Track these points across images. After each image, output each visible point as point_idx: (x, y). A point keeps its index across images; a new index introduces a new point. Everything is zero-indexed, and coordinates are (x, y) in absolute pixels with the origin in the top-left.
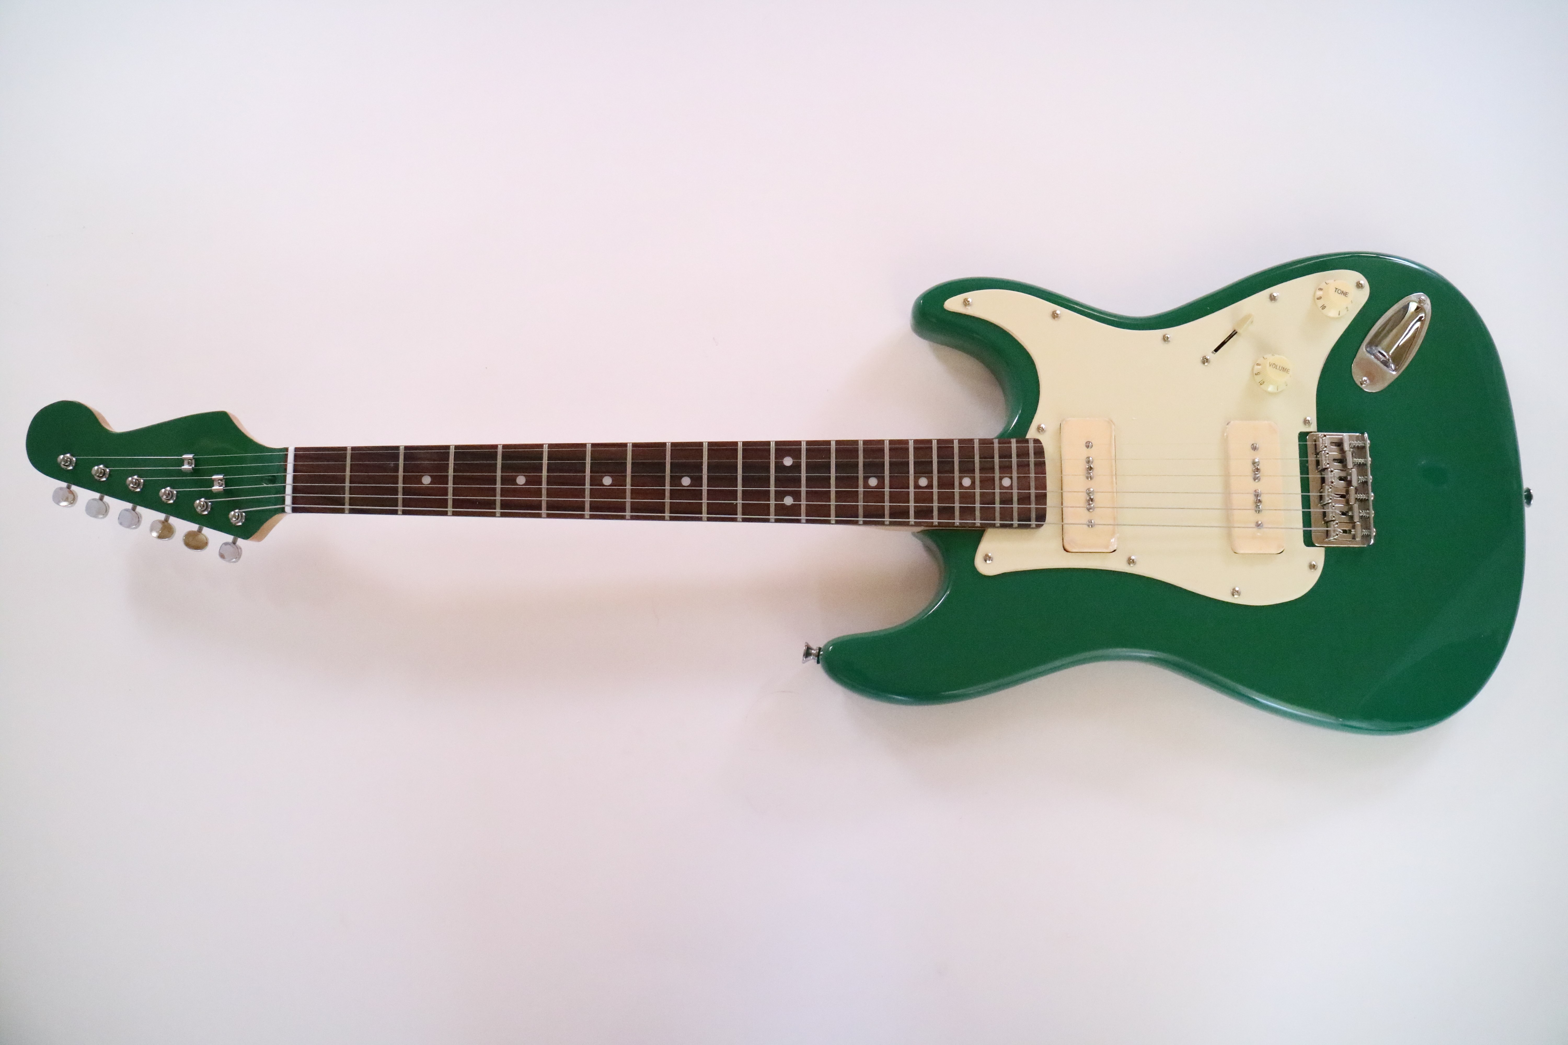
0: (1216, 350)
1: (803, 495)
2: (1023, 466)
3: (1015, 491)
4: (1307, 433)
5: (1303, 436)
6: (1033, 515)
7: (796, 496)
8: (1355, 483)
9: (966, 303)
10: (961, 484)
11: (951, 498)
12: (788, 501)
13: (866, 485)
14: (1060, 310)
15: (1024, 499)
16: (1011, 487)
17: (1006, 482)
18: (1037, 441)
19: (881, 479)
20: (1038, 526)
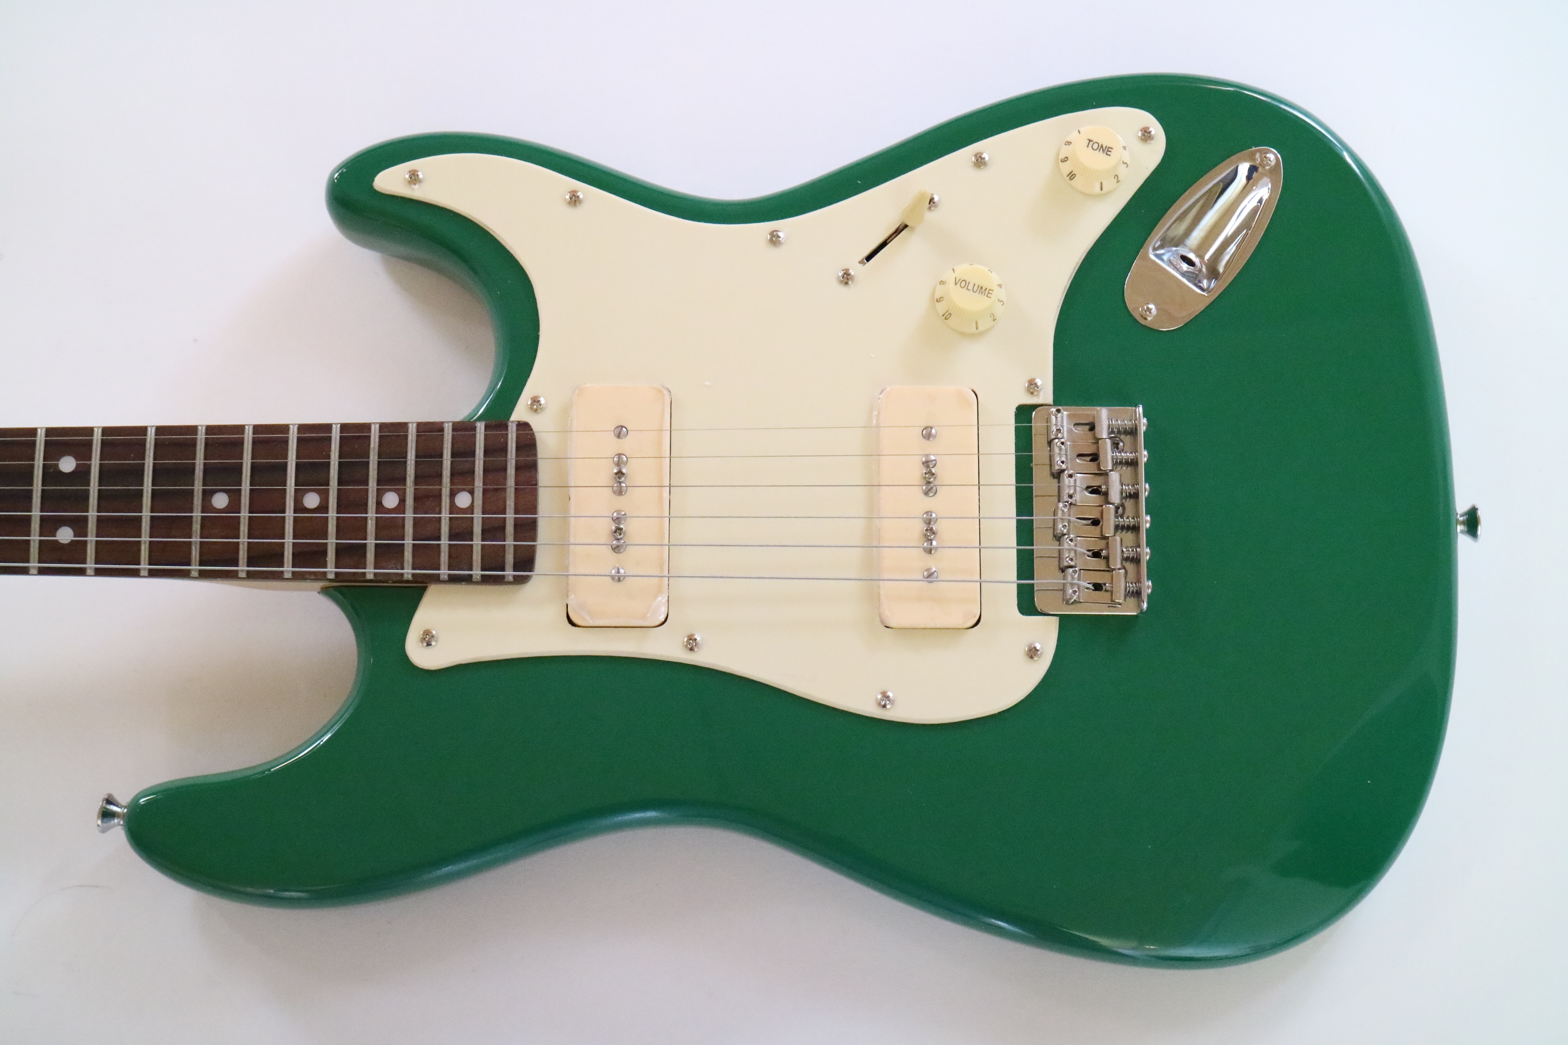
0: (869, 258)
1: (92, 526)
2: (495, 470)
3: (478, 516)
4: (1034, 407)
5: (1024, 413)
6: (510, 559)
7: (80, 526)
8: (1115, 497)
9: (414, 178)
10: (379, 504)
11: (360, 528)
12: (65, 535)
13: (207, 506)
14: (585, 190)
15: (494, 530)
16: (471, 509)
17: (463, 500)
18: (523, 426)
19: (235, 496)
20: (520, 581)
